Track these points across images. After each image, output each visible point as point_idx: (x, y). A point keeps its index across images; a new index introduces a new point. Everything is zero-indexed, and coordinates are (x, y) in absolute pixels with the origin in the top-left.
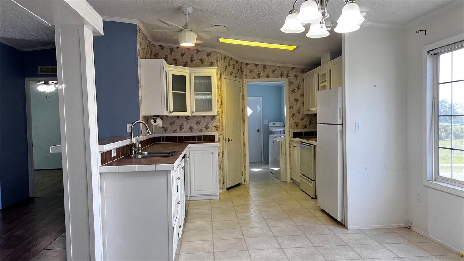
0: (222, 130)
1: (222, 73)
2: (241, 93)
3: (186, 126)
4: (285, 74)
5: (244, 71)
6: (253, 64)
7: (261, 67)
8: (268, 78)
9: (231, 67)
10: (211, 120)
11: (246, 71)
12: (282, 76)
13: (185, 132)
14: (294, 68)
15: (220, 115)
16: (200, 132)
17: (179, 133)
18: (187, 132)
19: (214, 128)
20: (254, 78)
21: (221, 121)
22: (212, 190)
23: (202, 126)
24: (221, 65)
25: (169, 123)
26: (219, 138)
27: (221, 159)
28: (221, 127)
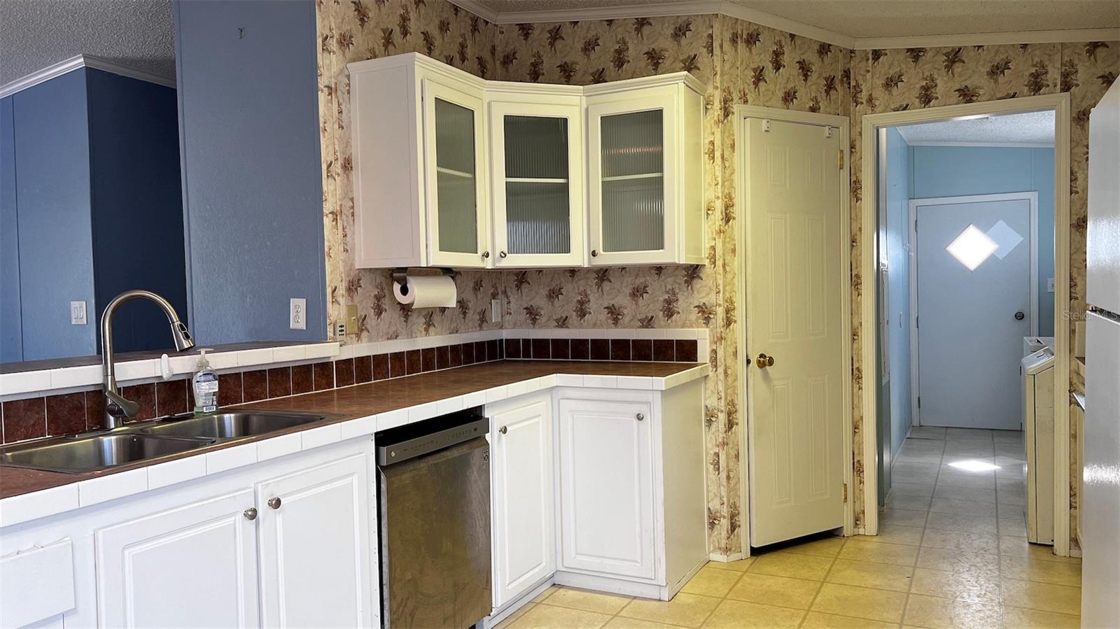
0: (729, 322)
1: (736, 96)
2: (845, 174)
3: (596, 305)
4: (1054, 75)
5: (861, 82)
6: (897, 51)
7: (936, 58)
8: (970, 101)
9: (790, 69)
10: (686, 282)
11: (871, 83)
12: (1036, 86)
13: (595, 326)
14: (1104, 45)
15: (719, 263)
16: (643, 327)
17: (575, 327)
18: (601, 326)
19: (694, 315)
20: (905, 109)
21: (721, 288)
22: (637, 562)
23: (652, 304)
24: (727, 66)
25: (544, 292)
26: (714, 352)
27: (721, 436)
28: (720, 311)
